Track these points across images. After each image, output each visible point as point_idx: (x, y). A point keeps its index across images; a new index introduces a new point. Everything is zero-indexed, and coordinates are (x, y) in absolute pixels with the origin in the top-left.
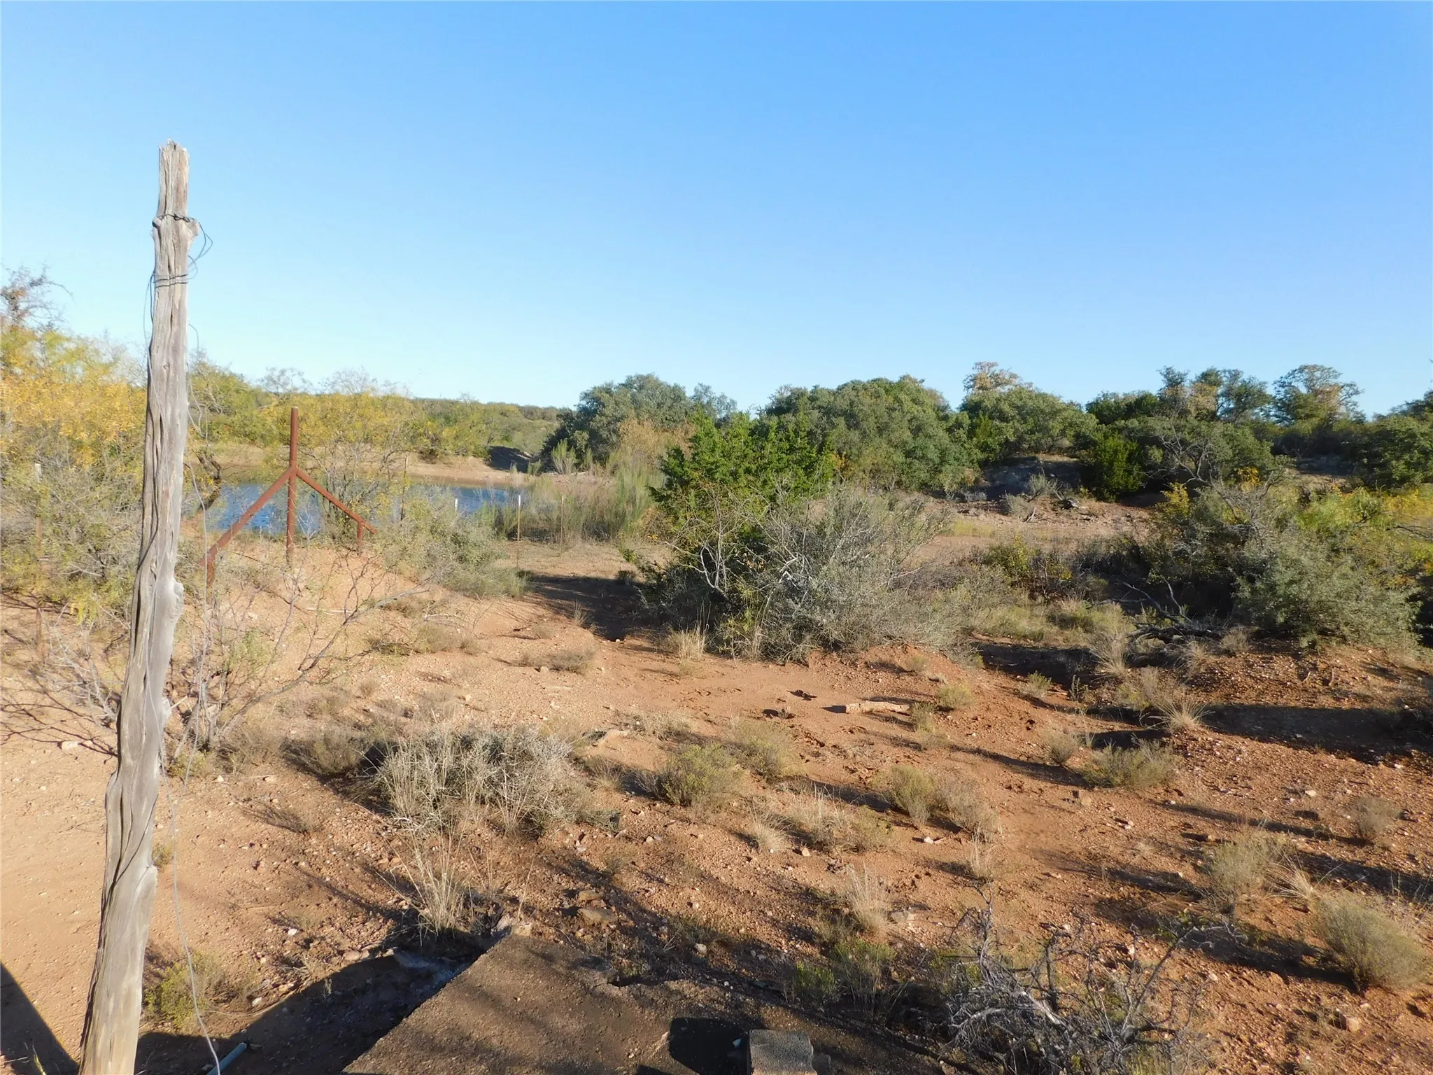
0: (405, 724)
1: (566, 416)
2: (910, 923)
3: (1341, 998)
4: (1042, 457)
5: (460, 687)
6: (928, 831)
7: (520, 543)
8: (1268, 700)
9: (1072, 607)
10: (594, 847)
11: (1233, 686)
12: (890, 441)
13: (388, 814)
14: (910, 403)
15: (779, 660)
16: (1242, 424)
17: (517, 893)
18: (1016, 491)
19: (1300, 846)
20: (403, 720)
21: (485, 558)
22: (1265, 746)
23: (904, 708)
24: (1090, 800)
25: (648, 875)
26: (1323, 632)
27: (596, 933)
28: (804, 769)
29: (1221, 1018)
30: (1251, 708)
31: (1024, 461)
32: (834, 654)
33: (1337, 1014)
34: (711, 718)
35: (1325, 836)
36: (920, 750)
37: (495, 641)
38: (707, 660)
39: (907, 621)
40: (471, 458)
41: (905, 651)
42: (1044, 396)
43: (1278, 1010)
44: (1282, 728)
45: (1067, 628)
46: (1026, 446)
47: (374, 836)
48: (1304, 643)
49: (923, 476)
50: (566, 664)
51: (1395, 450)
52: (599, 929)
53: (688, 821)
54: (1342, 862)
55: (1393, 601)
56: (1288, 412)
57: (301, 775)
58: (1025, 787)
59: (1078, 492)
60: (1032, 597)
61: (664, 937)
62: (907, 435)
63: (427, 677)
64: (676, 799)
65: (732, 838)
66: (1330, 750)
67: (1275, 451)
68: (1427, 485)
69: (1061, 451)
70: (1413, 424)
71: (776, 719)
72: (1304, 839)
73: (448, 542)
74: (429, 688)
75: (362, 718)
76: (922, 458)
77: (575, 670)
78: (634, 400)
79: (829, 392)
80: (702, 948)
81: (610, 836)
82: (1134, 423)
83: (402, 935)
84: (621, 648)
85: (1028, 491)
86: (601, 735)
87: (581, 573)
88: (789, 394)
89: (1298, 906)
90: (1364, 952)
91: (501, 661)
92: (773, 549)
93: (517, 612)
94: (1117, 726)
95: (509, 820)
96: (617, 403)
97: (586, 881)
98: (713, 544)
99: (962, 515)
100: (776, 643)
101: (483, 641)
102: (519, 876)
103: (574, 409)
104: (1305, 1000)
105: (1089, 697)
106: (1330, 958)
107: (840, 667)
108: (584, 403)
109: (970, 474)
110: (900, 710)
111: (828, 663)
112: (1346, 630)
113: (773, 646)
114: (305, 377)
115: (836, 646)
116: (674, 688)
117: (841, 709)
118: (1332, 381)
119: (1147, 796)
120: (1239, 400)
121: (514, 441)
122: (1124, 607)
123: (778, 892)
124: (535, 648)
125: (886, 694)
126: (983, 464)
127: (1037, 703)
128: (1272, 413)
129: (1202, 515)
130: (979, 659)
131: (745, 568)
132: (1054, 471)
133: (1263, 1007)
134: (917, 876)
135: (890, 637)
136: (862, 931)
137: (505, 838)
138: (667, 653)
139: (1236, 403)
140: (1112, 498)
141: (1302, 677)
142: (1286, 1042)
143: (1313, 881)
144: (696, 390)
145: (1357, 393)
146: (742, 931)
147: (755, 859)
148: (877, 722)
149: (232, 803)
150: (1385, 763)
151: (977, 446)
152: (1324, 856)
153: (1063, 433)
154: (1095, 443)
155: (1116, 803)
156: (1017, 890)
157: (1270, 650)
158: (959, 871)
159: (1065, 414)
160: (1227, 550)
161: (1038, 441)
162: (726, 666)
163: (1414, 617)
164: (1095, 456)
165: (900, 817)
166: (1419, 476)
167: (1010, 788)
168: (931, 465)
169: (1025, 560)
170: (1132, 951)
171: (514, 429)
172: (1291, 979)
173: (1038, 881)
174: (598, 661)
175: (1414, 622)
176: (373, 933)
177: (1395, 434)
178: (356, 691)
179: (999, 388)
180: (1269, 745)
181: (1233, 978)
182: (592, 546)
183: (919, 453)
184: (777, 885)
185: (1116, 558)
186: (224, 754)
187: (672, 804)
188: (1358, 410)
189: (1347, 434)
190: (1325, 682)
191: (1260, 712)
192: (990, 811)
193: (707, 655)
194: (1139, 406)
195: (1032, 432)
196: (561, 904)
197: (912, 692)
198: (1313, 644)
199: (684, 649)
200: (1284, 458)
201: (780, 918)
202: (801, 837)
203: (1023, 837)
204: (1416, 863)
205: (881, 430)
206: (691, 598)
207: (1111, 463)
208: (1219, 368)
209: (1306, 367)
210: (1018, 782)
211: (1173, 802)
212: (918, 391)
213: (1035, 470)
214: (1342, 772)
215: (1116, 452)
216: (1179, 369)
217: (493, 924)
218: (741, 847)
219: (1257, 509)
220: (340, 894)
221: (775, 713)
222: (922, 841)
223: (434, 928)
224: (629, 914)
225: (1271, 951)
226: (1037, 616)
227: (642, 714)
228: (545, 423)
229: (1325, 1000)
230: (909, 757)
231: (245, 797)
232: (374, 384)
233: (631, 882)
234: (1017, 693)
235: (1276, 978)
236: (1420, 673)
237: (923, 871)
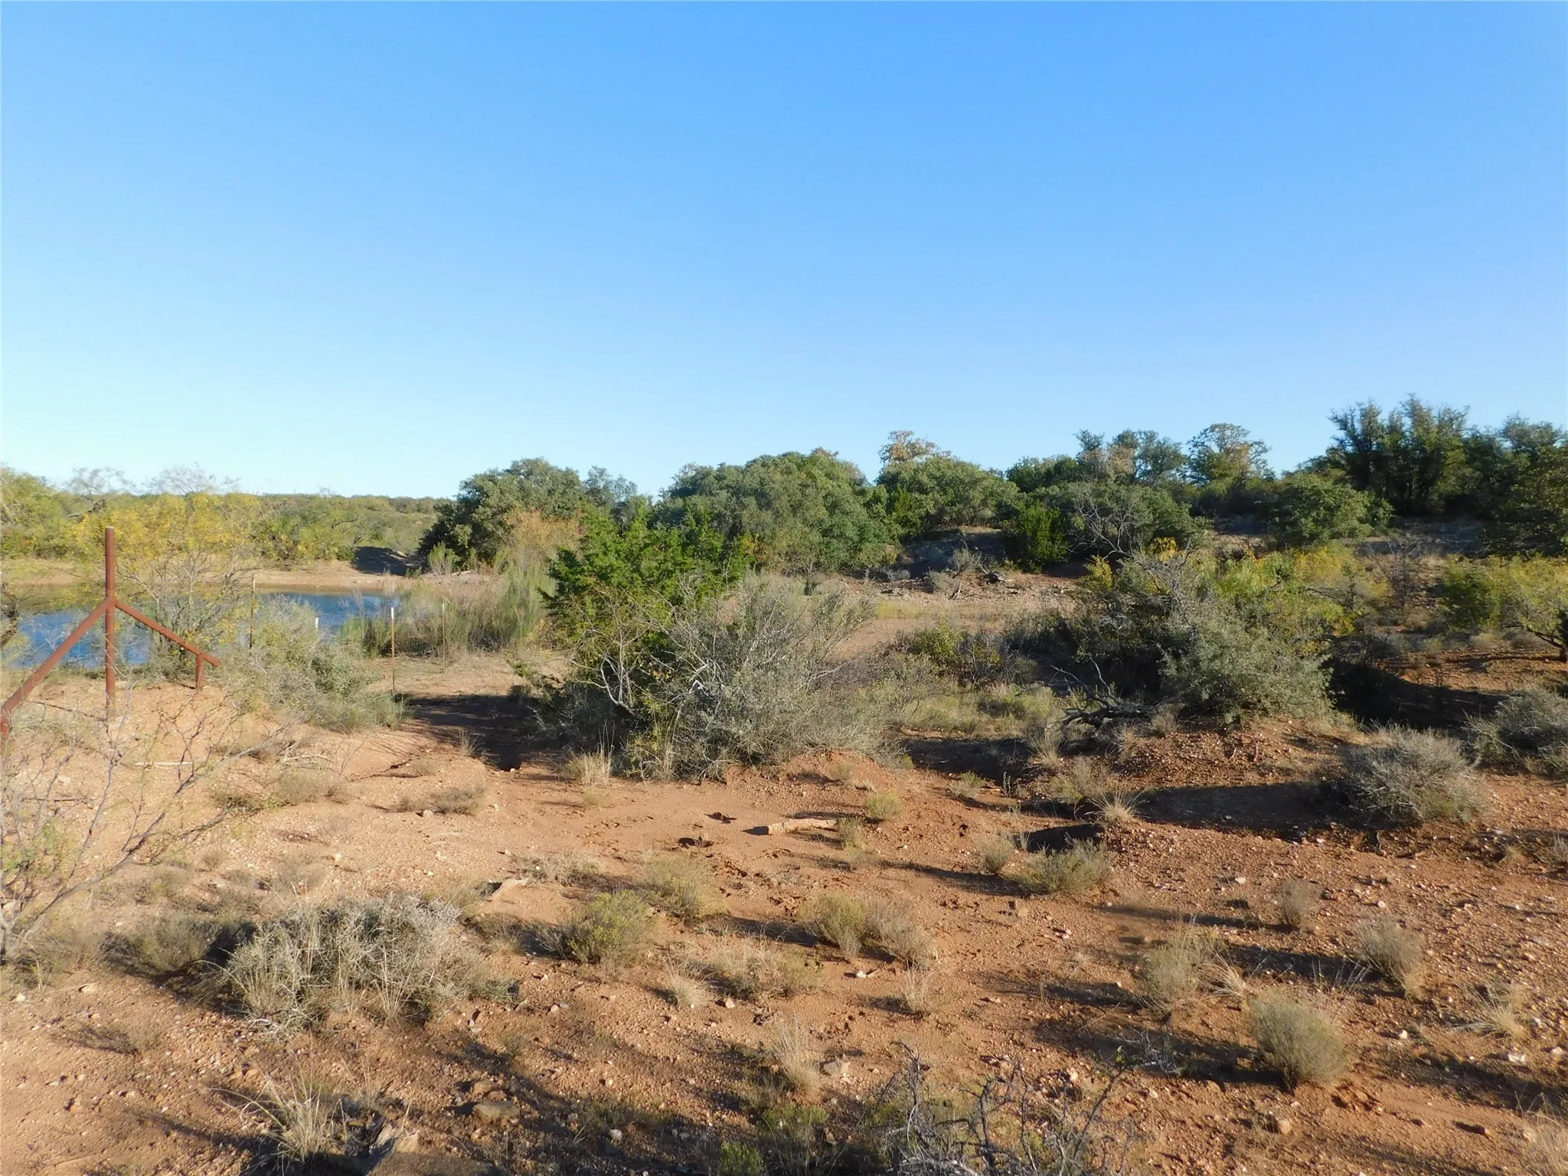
0: (261, 898)
1: (445, 508)
2: (845, 1073)
3: (1273, 1099)
4: (965, 529)
5: (327, 844)
6: (860, 964)
7: (394, 660)
8: (1198, 781)
9: (1003, 692)
10: (490, 1026)
11: (1164, 769)
12: (805, 520)
13: (241, 1016)
14: (824, 479)
15: (695, 779)
16: (1161, 486)
17: (401, 1094)
18: (940, 567)
19: (1232, 939)
20: (259, 893)
21: (353, 683)
22: (1196, 833)
23: (830, 823)
24: (1026, 911)
25: (553, 1052)
26: (1246, 706)
27: (494, 1133)
28: (725, 905)
29: (1162, 1139)
30: (1182, 791)
31: (947, 534)
32: (754, 768)
33: (1269, 1117)
34: (621, 854)
35: (1254, 926)
36: (849, 870)
37: (370, 783)
38: (615, 786)
39: (829, 725)
40: (335, 562)
41: (829, 758)
42: (961, 465)
43: (1216, 1122)
44: (1212, 811)
45: (997, 715)
46: (947, 518)
47: (225, 1045)
48: (1229, 718)
49: (843, 555)
50: (453, 805)
51: (1303, 508)
52: (498, 1126)
53: (598, 980)
54: (1271, 952)
55: (1307, 669)
56: (1203, 472)
57: (129, 980)
58: (961, 902)
59: (1003, 565)
60: (962, 684)
61: (574, 1127)
62: (823, 513)
63: (285, 836)
64: (583, 957)
65: (648, 996)
66: (1257, 831)
67: (1194, 513)
68: (1334, 541)
69: (984, 522)
70: (1316, 481)
71: (693, 848)
72: (1235, 932)
73: (309, 668)
74: (289, 849)
75: (207, 896)
76: (840, 536)
77: (463, 811)
78: (522, 489)
79: (737, 468)
80: (617, 1134)
81: (509, 1010)
82: (1055, 490)
83: (259, 1167)
84: (518, 778)
85: (952, 567)
86: (496, 886)
87: (469, 691)
88: (694, 473)
89: (1232, 1005)
90: (1291, 1050)
91: (377, 807)
92: (680, 657)
93: (395, 745)
94: (1053, 822)
95: (390, 1005)
96: (502, 492)
97: (482, 1069)
98: (614, 653)
99: (885, 596)
100: (689, 761)
101: (353, 784)
102: (403, 1072)
103: (454, 499)
104: (1240, 1106)
105: (1023, 792)
106: (1262, 1057)
107: (761, 781)
108: (464, 493)
109: (891, 551)
110: (826, 826)
111: (748, 779)
112: (1267, 703)
113: (686, 765)
114: (125, 477)
115: (755, 759)
116: (580, 822)
117: (762, 831)
118: (1242, 440)
119: (1084, 899)
120: (1156, 462)
121: (386, 539)
122: (1054, 689)
123: (701, 1053)
124: (415, 789)
125: (811, 809)
126: (905, 540)
127: (971, 803)
128: (1188, 474)
129: (1124, 587)
130: (908, 760)
131: (652, 678)
132: (977, 544)
133: (1202, 1121)
134: (850, 1018)
135: (812, 745)
136: (793, 1090)
137: (386, 1028)
138: (569, 781)
139: (1153, 466)
140: (1038, 569)
141: (1228, 754)
142: (1224, 1156)
143: (1244, 976)
144: (590, 474)
145: (1265, 450)
146: (662, 1106)
147: (674, 1018)
148: (802, 842)
149: (37, 1027)
150: (1308, 838)
151: (896, 521)
152: (1254, 947)
153: (984, 503)
154: (1016, 513)
155: (1053, 910)
156: (954, 1021)
157: (1197, 728)
158: (894, 1006)
159: (985, 483)
160: (1152, 622)
161: (959, 513)
162: (635, 790)
163: (1327, 684)
164: (1018, 526)
165: (830, 951)
166: (1326, 533)
167: (944, 904)
168: (850, 543)
169: (951, 645)
170: (1074, 1077)
171: (385, 525)
172: (1227, 1085)
173: (976, 1009)
174: (490, 798)
175: (1327, 689)
176: (223, 1170)
177: (1302, 492)
178: (197, 863)
179: (916, 458)
180: (1199, 831)
181: (1173, 1093)
182: (480, 658)
183: (836, 531)
184: (699, 1045)
185: (1045, 636)
186: (25, 964)
187: (579, 962)
188: (1269, 467)
189: (1259, 493)
190: (1250, 758)
191: (1190, 794)
192: (924, 933)
193: (614, 779)
194: (1059, 471)
195: (953, 504)
196: (453, 1102)
197: (838, 804)
198: (1237, 720)
199: (588, 774)
200: (1202, 520)
201: (703, 1085)
202: (724, 986)
203: (959, 958)
204: (1337, 944)
205: (795, 509)
206: (593, 714)
207: (1035, 533)
208: (1134, 429)
209: (1216, 426)
210: (953, 897)
211: (1110, 904)
212: (833, 464)
213: (958, 544)
214: (1269, 854)
215: (1039, 520)
216: (1094, 432)
217: (372, 1139)
218: (659, 1005)
219: (1177, 579)
220: (179, 1128)
221: (691, 842)
222: (854, 976)
223: (299, 1156)
224: (533, 1103)
225: (1207, 1058)
226: (968, 705)
227: (542, 857)
228: (422, 516)
229: (1259, 1105)
230: (837, 880)
231: (55, 1016)
232: (211, 482)
233: (535, 1064)
234: (949, 795)
235: (1213, 1086)
236: (1335, 740)
237: (857, 1012)
